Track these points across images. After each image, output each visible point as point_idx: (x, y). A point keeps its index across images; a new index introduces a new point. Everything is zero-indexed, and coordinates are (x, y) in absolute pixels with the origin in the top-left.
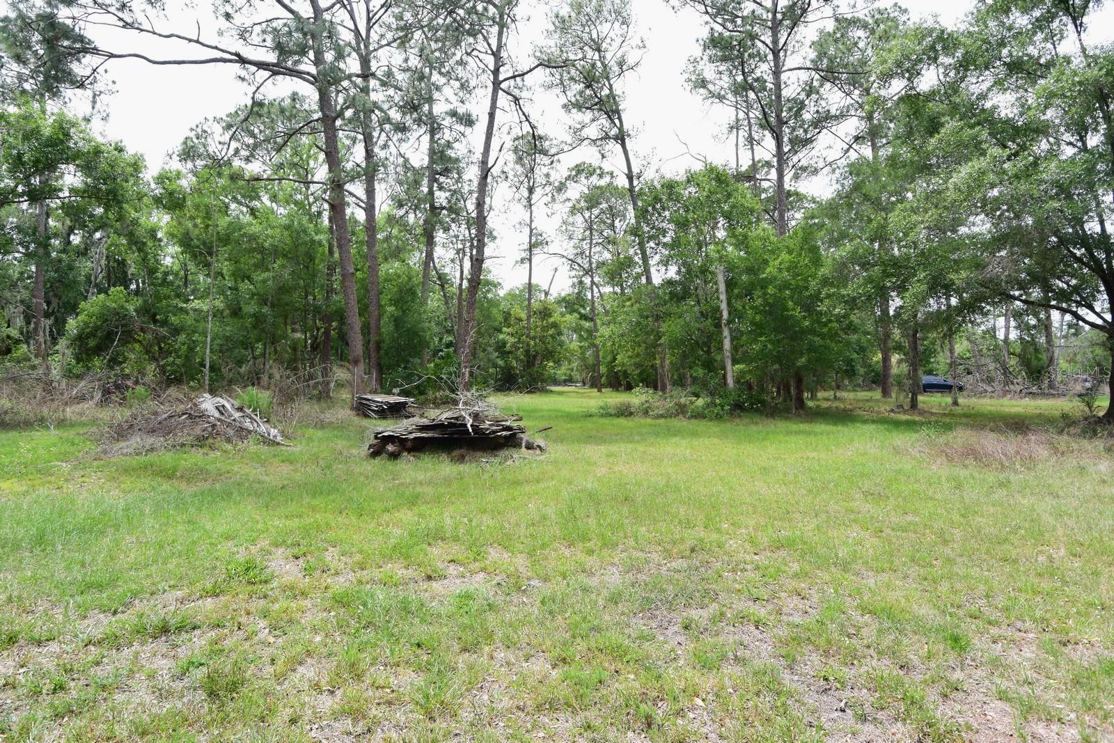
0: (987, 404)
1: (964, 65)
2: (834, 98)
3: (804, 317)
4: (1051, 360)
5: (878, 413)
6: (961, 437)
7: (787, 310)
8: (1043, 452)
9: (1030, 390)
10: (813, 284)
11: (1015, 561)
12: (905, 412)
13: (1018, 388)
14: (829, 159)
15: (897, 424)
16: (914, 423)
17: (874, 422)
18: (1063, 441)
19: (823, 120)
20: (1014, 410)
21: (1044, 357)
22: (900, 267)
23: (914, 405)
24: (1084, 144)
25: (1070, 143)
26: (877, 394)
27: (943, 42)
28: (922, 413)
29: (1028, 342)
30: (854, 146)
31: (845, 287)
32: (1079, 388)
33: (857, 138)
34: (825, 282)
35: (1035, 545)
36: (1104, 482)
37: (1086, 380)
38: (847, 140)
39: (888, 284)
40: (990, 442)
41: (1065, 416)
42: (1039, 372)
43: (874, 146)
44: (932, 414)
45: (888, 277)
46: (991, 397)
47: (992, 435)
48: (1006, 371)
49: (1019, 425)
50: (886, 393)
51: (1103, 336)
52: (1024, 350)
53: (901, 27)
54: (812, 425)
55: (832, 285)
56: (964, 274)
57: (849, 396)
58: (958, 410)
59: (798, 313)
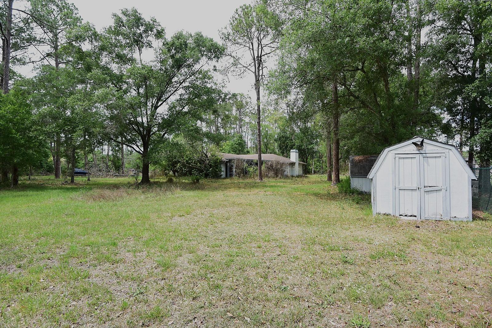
0: (101, 180)
1: (103, 48)
2: (38, 32)
3: (21, 138)
4: (123, 163)
5: (57, 185)
6: (96, 192)
7: (12, 134)
8: (125, 194)
9: (116, 174)
10: (27, 122)
11: (124, 224)
12: (69, 184)
13: (112, 173)
14: (32, 60)
15: (68, 189)
16: (74, 188)
17: (56, 189)
18: (130, 191)
19: (31, 40)
20: (111, 182)
21: (121, 162)
22: (72, 122)
23: (72, 181)
24: (139, 91)
25: (134, 90)
26: (52, 177)
27: (95, 36)
28: (76, 184)
29: (115, 156)
30: (46, 58)
31: (45, 126)
32: (132, 173)
33: (48, 55)
34: (34, 123)
35: (128, 220)
36: (143, 201)
37: (133, 171)
38: (43, 54)
39: (66, 129)
40: (107, 192)
41: (129, 183)
42: (119, 167)
43: (56, 61)
44: (81, 184)
45: (66, 126)
46: (102, 177)
47: (108, 190)
48: (107, 166)
49: (116, 186)
50: (57, 176)
51: (140, 156)
52: (114, 159)
53: (74, 15)
54: (25, 192)
55: (38, 125)
56: (98, 129)
57: (40, 178)
58: (91, 182)
59: (18, 136)
